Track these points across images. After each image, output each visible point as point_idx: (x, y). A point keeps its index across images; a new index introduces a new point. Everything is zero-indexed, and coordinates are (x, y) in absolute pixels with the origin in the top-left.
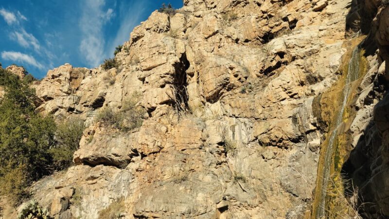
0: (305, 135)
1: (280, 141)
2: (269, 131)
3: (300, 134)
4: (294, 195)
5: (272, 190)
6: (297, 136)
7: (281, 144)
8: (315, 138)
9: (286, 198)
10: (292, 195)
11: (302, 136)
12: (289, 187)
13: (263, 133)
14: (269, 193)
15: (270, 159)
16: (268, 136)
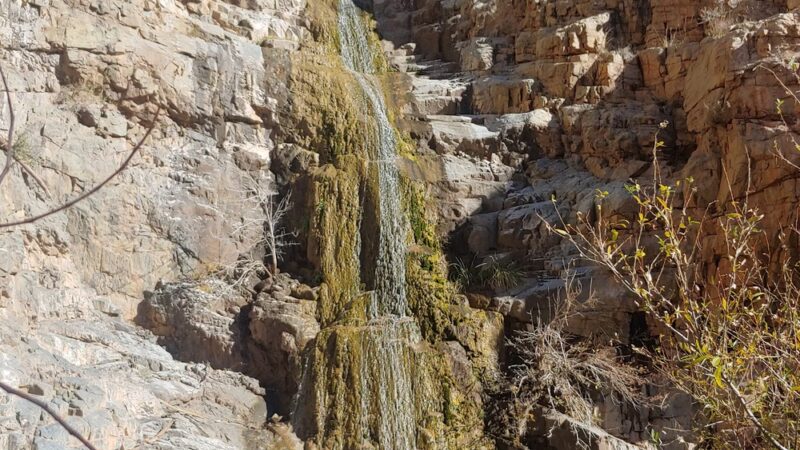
0: (221, 120)
1: (140, 100)
2: (109, 53)
3: (209, 111)
4: (187, 251)
5: (113, 219)
6: (198, 111)
7: (139, 108)
8: (248, 140)
9: (162, 253)
10: (181, 251)
11: (211, 119)
12: (178, 229)
13: (90, 50)
14: (104, 227)
15: (118, 137)
16: (104, 66)
